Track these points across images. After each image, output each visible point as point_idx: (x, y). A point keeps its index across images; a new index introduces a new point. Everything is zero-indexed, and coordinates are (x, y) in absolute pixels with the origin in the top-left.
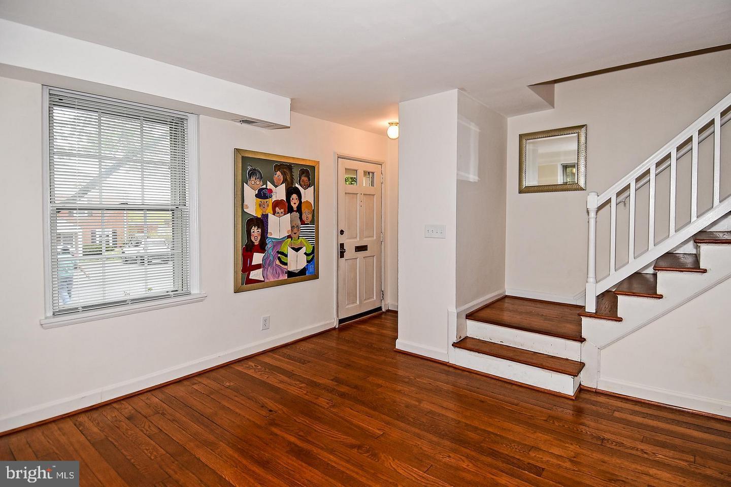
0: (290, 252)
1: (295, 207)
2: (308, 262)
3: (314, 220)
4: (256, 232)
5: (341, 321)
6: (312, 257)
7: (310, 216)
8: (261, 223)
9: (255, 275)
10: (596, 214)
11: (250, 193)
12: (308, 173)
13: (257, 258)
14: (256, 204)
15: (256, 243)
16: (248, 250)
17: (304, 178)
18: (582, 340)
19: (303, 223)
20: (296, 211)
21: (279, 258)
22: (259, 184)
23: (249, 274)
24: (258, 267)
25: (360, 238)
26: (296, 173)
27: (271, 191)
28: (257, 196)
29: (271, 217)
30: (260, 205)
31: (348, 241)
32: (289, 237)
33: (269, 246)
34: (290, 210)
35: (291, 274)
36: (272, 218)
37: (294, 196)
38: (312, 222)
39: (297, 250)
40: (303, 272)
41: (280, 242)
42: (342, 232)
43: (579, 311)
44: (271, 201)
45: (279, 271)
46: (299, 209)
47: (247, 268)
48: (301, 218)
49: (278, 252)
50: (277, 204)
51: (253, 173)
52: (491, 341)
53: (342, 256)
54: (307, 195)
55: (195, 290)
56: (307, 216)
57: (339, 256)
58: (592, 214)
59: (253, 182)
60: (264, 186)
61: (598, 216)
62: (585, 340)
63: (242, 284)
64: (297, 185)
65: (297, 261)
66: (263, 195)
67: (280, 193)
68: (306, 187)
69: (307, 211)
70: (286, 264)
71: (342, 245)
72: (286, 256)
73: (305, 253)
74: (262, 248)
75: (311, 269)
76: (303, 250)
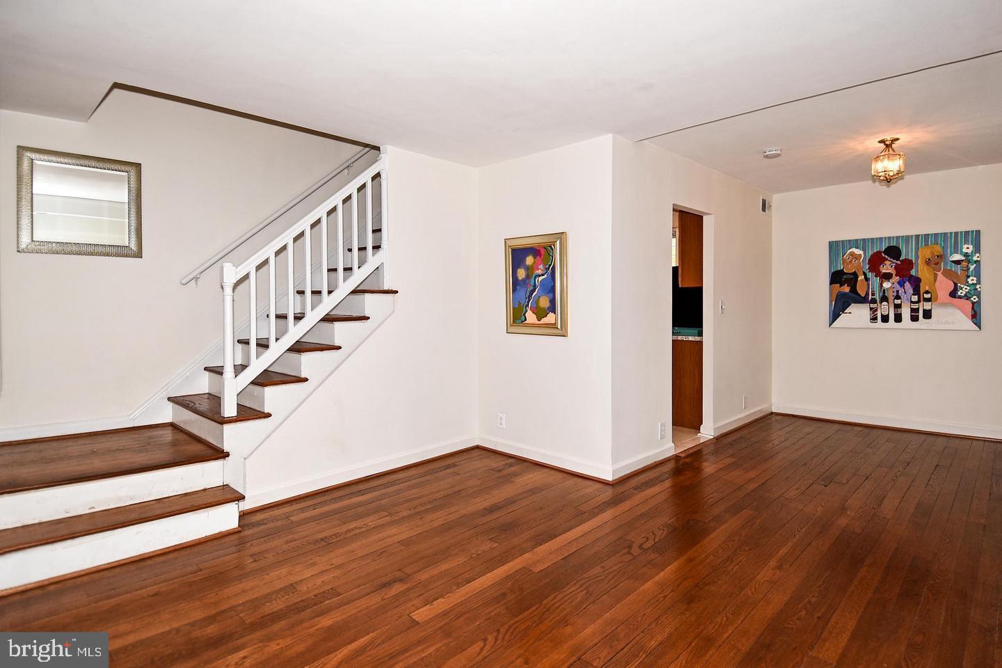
10: (233, 291)
18: (224, 456)
58: (228, 290)
61: (235, 293)
62: (229, 453)
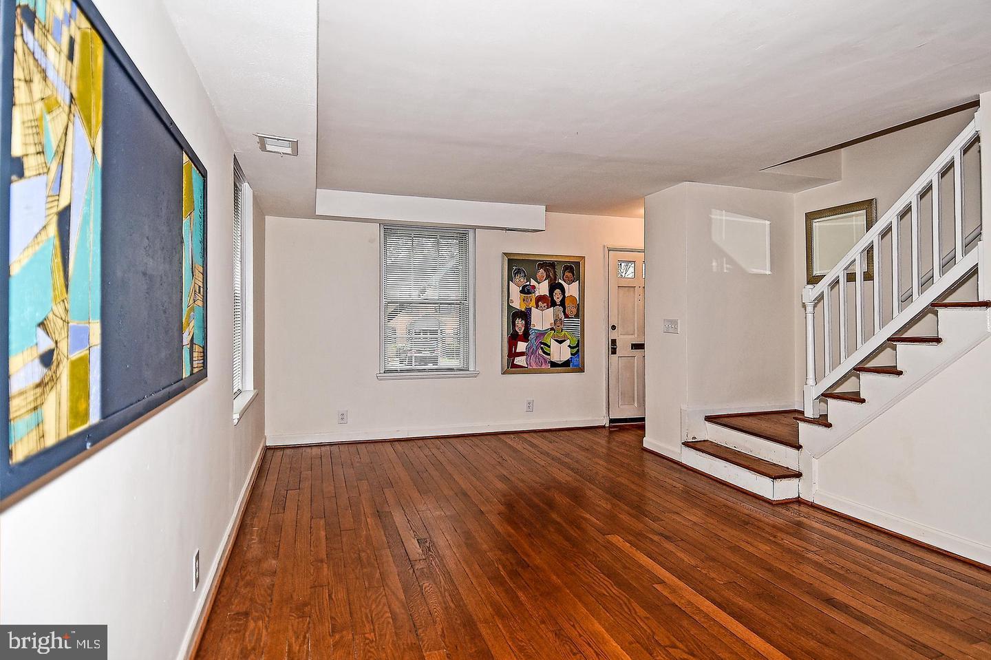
0: (554, 344)
1: (558, 301)
2: (572, 354)
3: (579, 313)
4: (520, 323)
5: (612, 421)
6: (577, 349)
7: (575, 310)
8: (525, 315)
9: (520, 361)
11: (515, 290)
12: (573, 269)
13: (521, 346)
14: (520, 298)
15: (521, 333)
16: (514, 338)
17: (568, 274)
18: (799, 447)
19: (566, 316)
20: (559, 305)
21: (542, 348)
22: (523, 281)
23: (513, 360)
24: (522, 354)
25: (638, 335)
26: (559, 271)
27: (534, 287)
28: (521, 292)
29: (534, 310)
30: (524, 300)
31: (622, 337)
32: (552, 329)
33: (532, 336)
34: (553, 304)
35: (554, 364)
36: (535, 312)
37: (557, 291)
38: (577, 316)
39: (561, 342)
40: (566, 364)
41: (542, 334)
42: (614, 327)
43: (798, 415)
44: (534, 296)
45: (541, 359)
46: (563, 304)
47: (513, 354)
48: (564, 312)
49: (542, 343)
50: (540, 299)
51: (518, 272)
52: (726, 446)
53: (614, 352)
54: (572, 290)
55: (471, 368)
56: (571, 310)
57: (610, 353)
58: (810, 308)
59: (518, 280)
60: (528, 283)
62: (801, 447)
63: (508, 368)
64: (560, 281)
65: (560, 352)
66: (526, 291)
67: (543, 288)
68: (570, 282)
69: (571, 305)
70: (549, 354)
71: (614, 342)
72: (549, 347)
73: (569, 346)
74: (525, 337)
75: (575, 360)
76: (567, 342)
